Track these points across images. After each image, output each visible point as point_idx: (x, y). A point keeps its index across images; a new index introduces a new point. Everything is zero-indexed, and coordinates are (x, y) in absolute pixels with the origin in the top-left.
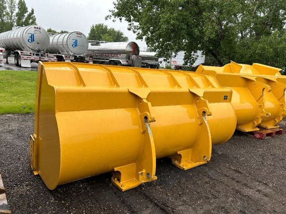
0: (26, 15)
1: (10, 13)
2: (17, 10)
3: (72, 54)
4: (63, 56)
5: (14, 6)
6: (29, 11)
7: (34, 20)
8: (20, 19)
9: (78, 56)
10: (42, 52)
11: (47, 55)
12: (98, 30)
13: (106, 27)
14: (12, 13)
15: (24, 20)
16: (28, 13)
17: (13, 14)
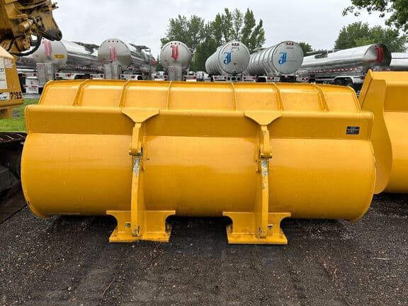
0: (253, 29)
1: (236, 30)
2: (243, 25)
3: (277, 74)
4: (266, 77)
5: (241, 20)
6: (257, 23)
7: (263, 34)
8: (246, 36)
9: (286, 76)
10: (240, 74)
11: (245, 78)
12: (350, 33)
13: (366, 26)
14: (238, 29)
15: (250, 37)
16: (256, 26)
17: (240, 31)
